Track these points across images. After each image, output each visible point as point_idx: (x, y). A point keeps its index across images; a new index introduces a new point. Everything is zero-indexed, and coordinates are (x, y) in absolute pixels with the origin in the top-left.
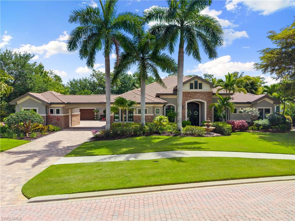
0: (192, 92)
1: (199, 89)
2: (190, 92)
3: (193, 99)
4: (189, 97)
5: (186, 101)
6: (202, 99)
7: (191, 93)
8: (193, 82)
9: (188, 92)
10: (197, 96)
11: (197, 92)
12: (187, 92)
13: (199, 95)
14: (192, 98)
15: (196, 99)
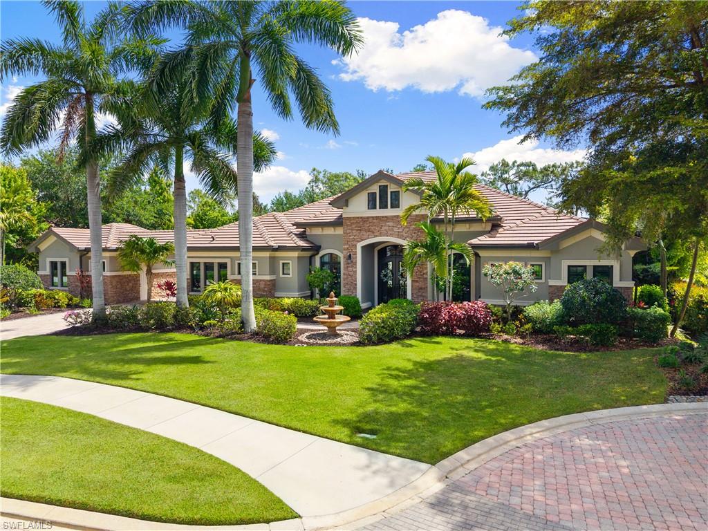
0: (373, 217)
1: (391, 207)
2: (368, 218)
3: (375, 236)
4: (366, 231)
5: (359, 242)
6: (400, 236)
7: (371, 220)
8: (375, 189)
9: (364, 218)
10: (387, 228)
11: (386, 217)
12: (361, 218)
13: (391, 224)
14: (373, 232)
15: (384, 236)
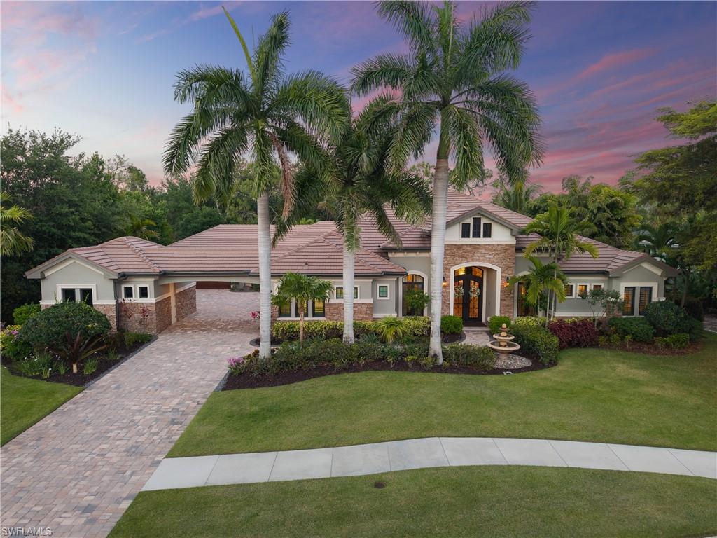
0: (467, 245)
2: (462, 245)
3: (468, 261)
4: (459, 257)
5: (452, 266)
6: (490, 262)
7: (465, 247)
8: (469, 220)
9: (459, 245)
10: (479, 255)
11: (478, 245)
12: (455, 245)
13: (483, 251)
14: (466, 258)
15: (476, 261)
